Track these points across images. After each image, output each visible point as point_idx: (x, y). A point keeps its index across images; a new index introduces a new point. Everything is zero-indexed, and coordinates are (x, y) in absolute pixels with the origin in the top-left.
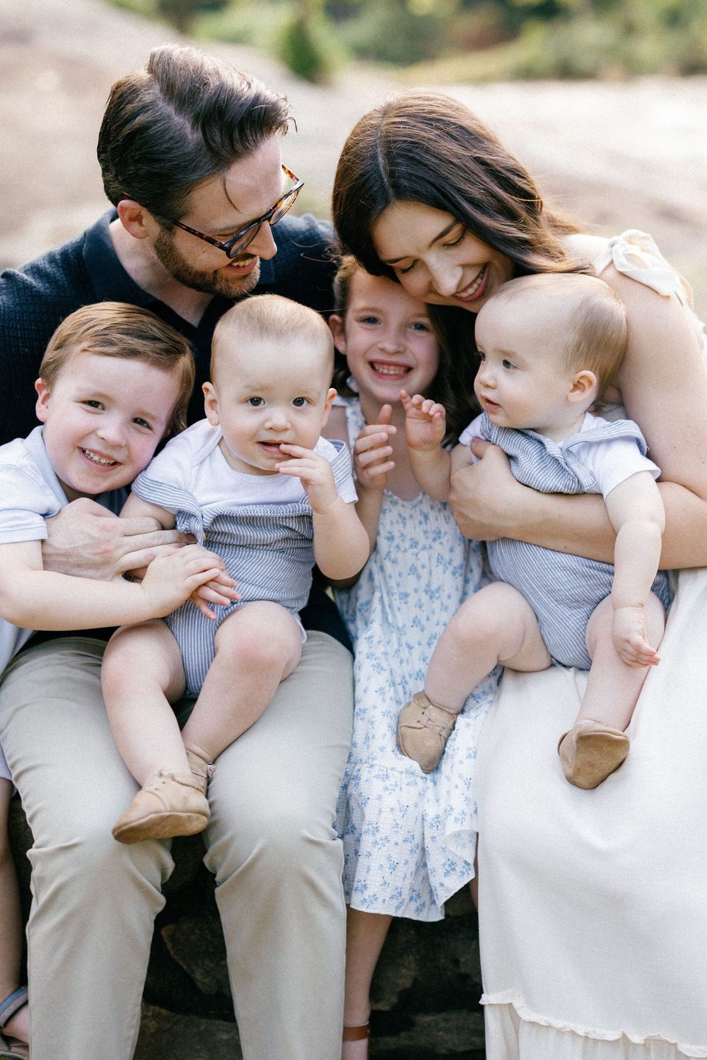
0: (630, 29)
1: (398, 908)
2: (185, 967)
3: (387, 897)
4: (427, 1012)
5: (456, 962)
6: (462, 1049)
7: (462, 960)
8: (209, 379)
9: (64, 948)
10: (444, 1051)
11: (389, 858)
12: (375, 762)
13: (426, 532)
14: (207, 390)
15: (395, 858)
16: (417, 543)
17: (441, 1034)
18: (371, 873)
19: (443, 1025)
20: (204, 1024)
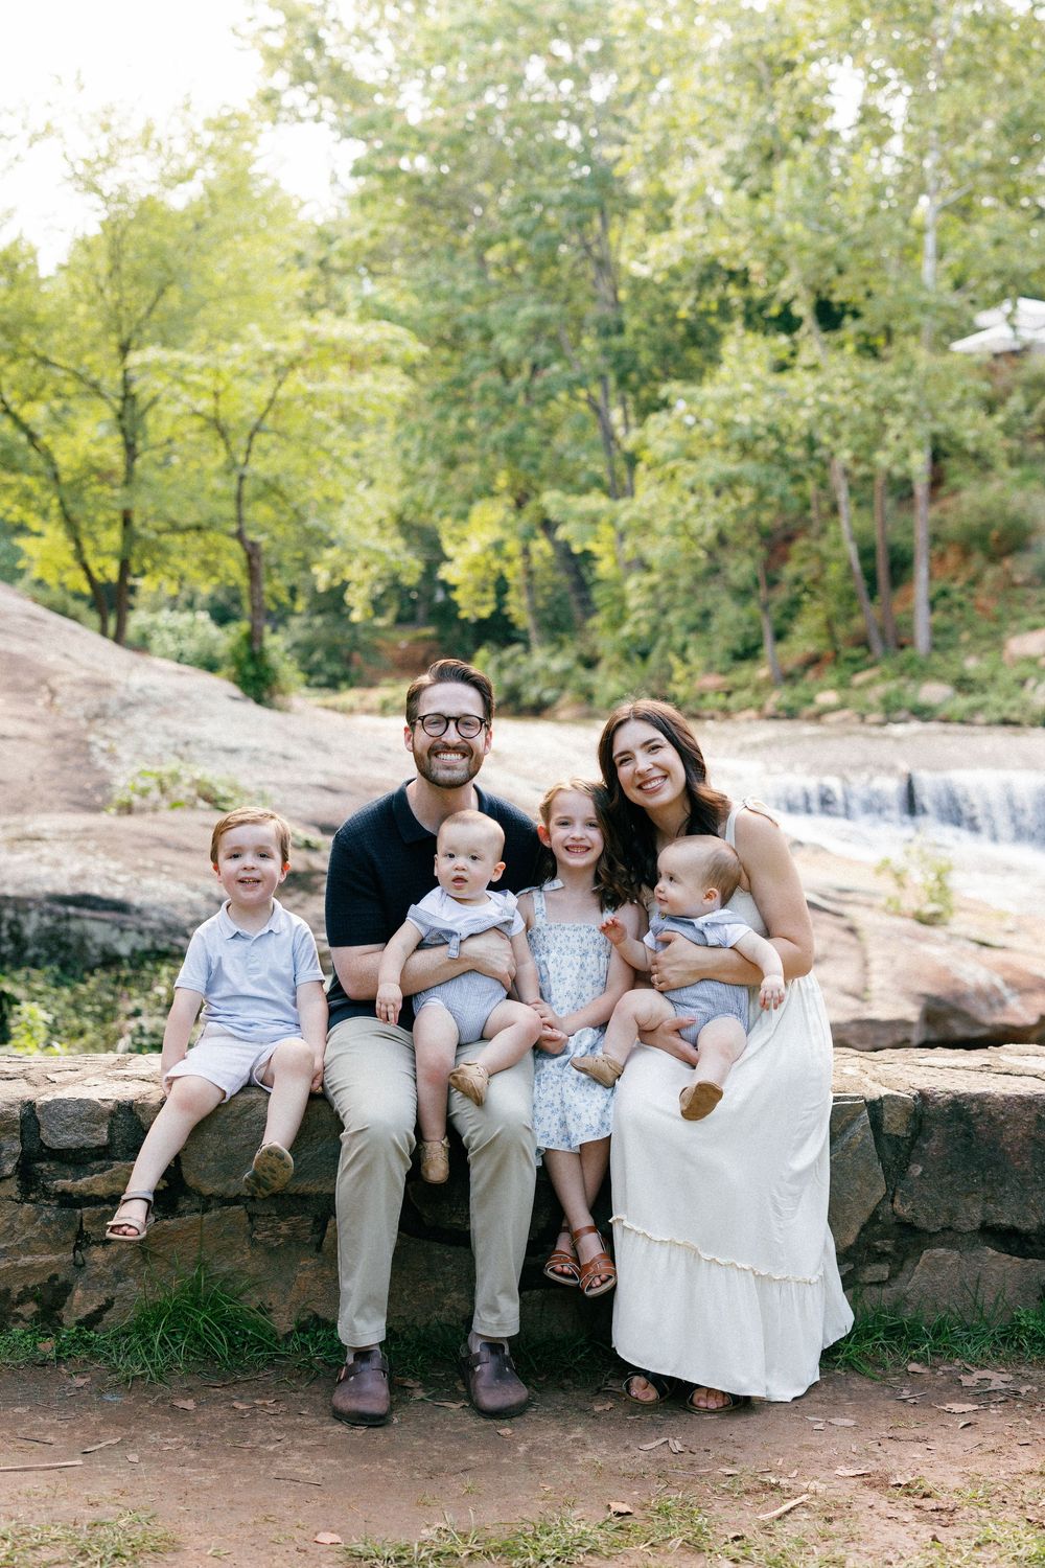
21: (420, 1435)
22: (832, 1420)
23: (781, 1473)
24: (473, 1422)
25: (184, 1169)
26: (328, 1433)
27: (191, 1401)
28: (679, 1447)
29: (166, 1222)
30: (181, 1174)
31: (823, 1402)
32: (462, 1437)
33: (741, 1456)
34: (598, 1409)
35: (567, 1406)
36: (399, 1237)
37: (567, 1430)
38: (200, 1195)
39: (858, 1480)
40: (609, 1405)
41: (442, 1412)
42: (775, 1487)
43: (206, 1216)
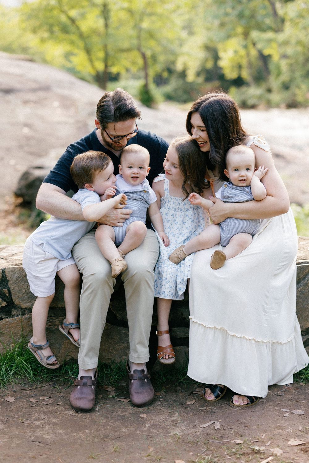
0: (269, 91)
1: (172, 297)
2: (115, 313)
3: (170, 295)
4: (174, 327)
5: (182, 314)
6: (183, 337)
7: (184, 314)
8: (120, 164)
9: (91, 299)
10: (178, 338)
11: (170, 286)
12: (165, 263)
13: (184, 208)
14: (120, 166)
15: (171, 286)
16: (182, 210)
17: (178, 333)
18: (166, 289)
19: (178, 330)
20: (119, 328)
21: (106, 417)
22: (293, 411)
23: (263, 443)
24: (131, 409)
25: (13, 297)
26: (66, 414)
27: (13, 398)
28: (219, 427)
29: (7, 320)
30: (12, 299)
31: (291, 400)
32: (123, 418)
33: (246, 432)
34: (188, 403)
35: (175, 401)
36: (106, 325)
37: (171, 415)
38: (21, 308)
39: (299, 447)
40: (194, 401)
41: (120, 403)
42: (258, 452)
43: (24, 317)
